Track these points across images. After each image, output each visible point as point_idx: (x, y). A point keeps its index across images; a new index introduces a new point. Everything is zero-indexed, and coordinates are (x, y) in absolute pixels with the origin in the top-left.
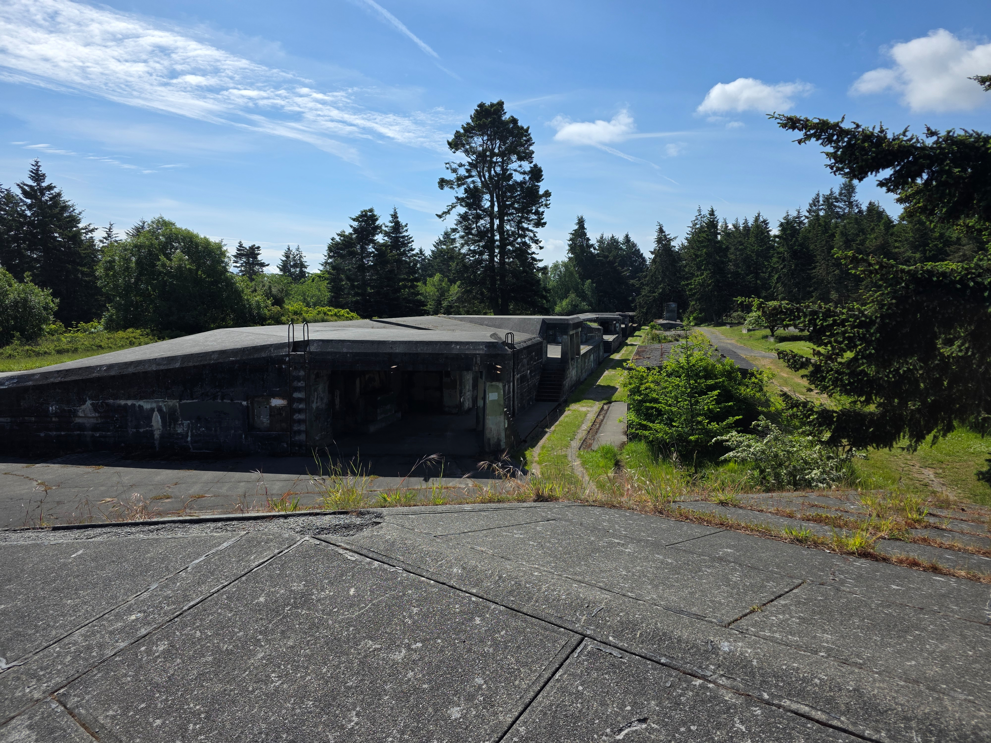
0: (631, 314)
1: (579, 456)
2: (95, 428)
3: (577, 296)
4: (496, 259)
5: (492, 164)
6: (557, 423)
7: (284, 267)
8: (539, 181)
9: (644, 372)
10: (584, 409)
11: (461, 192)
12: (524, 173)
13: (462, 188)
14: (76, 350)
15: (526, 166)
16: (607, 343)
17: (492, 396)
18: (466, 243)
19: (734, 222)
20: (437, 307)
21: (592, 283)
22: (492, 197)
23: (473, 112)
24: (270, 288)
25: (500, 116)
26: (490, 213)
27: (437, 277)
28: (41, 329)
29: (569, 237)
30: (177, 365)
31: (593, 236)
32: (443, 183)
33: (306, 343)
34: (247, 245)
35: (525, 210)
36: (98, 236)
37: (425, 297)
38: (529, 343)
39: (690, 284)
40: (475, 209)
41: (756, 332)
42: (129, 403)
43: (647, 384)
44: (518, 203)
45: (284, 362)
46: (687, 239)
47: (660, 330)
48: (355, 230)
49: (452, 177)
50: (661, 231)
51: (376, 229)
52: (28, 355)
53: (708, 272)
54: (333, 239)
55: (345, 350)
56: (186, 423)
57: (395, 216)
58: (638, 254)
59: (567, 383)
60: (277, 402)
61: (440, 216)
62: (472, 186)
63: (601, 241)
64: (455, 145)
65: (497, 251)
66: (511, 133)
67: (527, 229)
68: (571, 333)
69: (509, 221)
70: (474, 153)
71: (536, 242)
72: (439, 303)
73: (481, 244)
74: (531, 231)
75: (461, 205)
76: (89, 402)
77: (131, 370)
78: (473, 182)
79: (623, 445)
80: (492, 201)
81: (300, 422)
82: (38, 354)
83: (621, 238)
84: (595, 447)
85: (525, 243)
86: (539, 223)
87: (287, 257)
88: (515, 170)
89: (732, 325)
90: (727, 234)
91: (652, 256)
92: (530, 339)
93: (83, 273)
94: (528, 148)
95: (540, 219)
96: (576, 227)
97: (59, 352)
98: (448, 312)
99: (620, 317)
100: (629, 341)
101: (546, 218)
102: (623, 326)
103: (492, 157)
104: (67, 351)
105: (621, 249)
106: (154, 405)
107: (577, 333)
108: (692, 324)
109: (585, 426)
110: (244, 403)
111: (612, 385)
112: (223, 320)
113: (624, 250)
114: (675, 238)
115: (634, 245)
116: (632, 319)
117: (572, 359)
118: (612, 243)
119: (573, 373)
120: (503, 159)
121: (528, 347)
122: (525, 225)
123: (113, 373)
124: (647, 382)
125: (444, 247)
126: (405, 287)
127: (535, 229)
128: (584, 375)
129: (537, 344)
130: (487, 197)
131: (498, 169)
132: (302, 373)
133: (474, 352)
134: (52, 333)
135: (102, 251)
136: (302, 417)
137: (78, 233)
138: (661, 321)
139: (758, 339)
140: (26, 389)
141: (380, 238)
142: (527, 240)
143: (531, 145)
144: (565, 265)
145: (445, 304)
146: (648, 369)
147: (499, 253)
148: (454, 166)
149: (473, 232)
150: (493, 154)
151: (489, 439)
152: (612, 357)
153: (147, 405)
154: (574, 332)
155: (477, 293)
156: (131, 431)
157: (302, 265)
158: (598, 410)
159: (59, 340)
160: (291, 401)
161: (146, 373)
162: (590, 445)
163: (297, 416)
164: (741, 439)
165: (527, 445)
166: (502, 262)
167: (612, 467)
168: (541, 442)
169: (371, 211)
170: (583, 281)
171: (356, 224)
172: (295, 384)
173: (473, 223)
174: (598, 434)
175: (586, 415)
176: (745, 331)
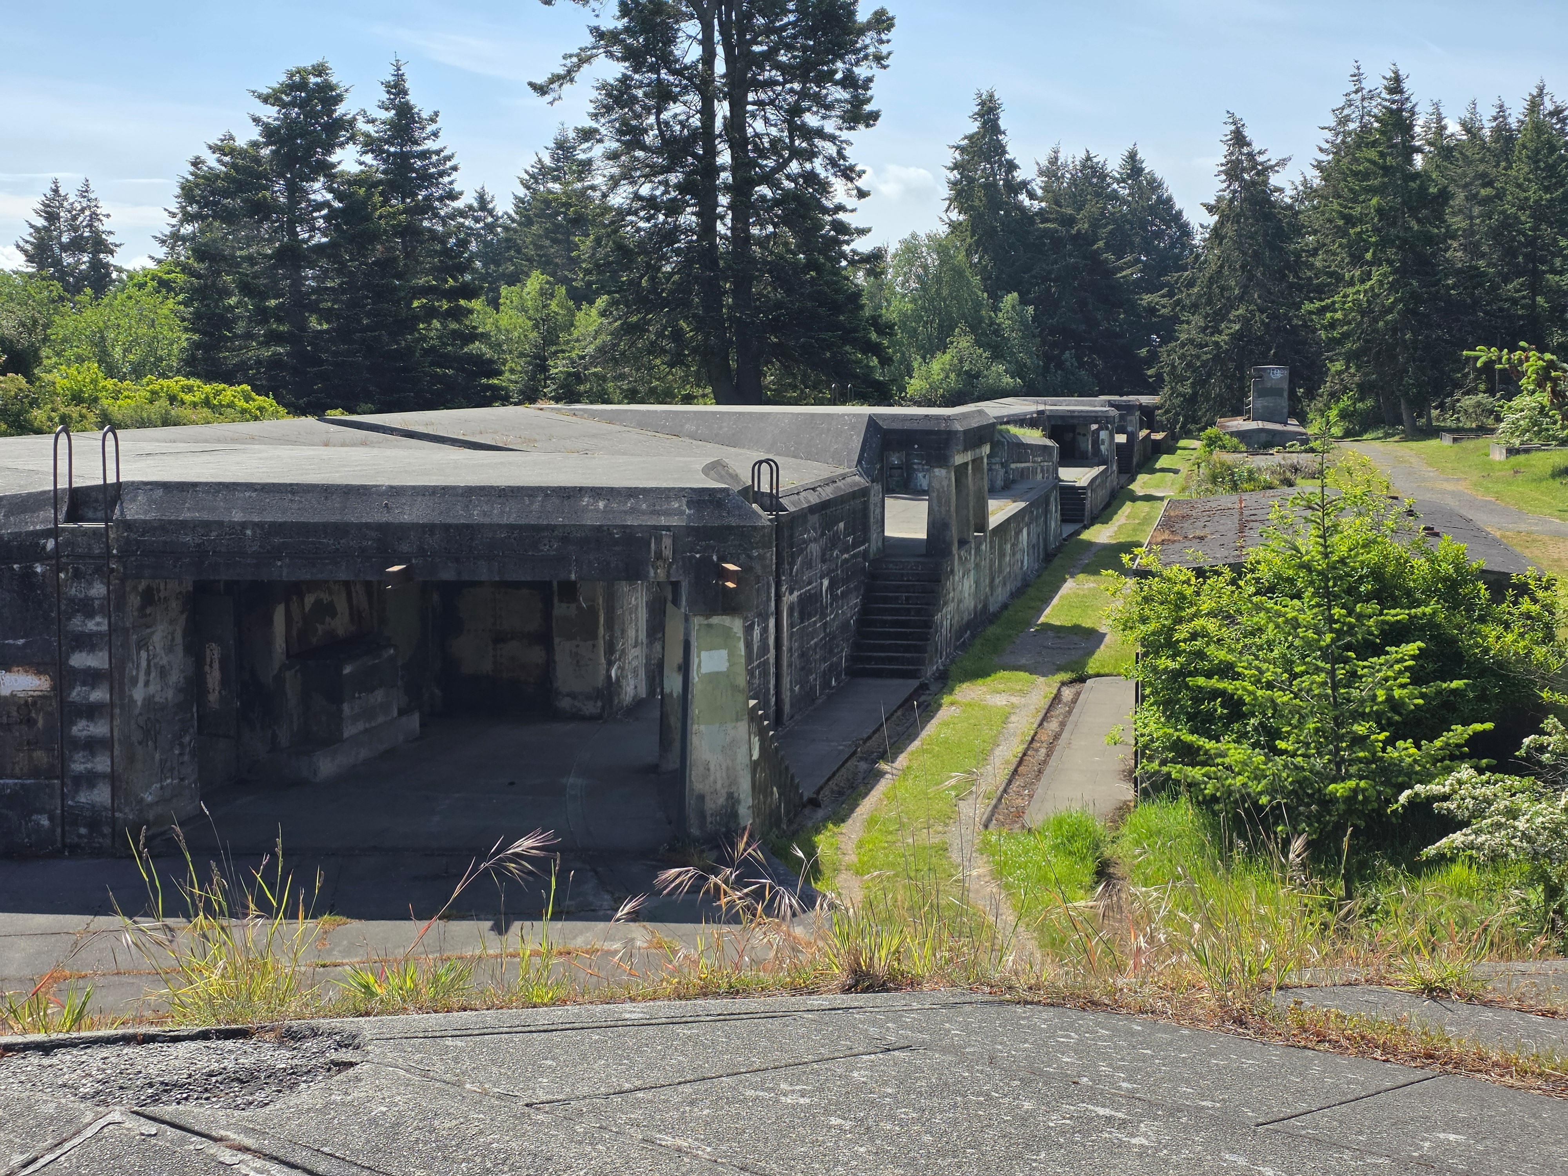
0: (1144, 400)
1: (986, 848)
3: (978, 343)
4: (720, 227)
6: (917, 743)
7: (41, 250)
9: (1187, 582)
10: (1000, 701)
11: (609, 14)
16: (1071, 492)
17: (711, 661)
18: (627, 175)
19: (1466, 115)
20: (533, 378)
21: (1023, 302)
22: (707, 30)
26: (700, 81)
27: (535, 281)
29: (953, 156)
33: (111, 494)
35: (811, 71)
37: (496, 346)
38: (827, 493)
39: (1331, 308)
40: (655, 69)
41: (1535, 456)
43: (1198, 623)
44: (789, 48)
45: (40, 554)
46: (1319, 166)
47: (1236, 450)
48: (270, 132)
50: (1239, 139)
51: (337, 130)
53: (1386, 269)
54: (196, 161)
55: (237, 516)
57: (397, 88)
58: (1166, 212)
59: (947, 619)
60: (17, 683)
61: (541, 90)
63: (1051, 171)
65: (723, 200)
67: (820, 133)
68: (959, 460)
69: (761, 104)
71: (848, 173)
72: (539, 364)
73: (674, 178)
74: (832, 138)
75: (610, 55)
79: (1122, 811)
80: (707, 43)
81: (91, 745)
84: (1038, 816)
85: (811, 177)
86: (858, 116)
87: (51, 217)
89: (1459, 434)
91: (1212, 220)
92: (832, 481)
95: (858, 103)
96: (974, 127)
98: (569, 394)
99: (1113, 412)
100: (1141, 484)
102: (1121, 438)
105: (1115, 196)
107: (977, 461)
108: (1336, 431)
109: (1005, 755)
111: (1087, 623)
113: (1124, 202)
114: (1283, 163)
115: (1155, 185)
116: (1148, 416)
117: (963, 543)
118: (1086, 179)
119: (964, 588)
121: (824, 506)
122: (811, 120)
124: (1195, 616)
125: (556, 187)
126: (430, 313)
127: (845, 135)
128: (1001, 594)
129: (854, 495)
130: (691, 27)
132: (99, 590)
133: (652, 521)
136: (99, 729)
138: (1239, 424)
139: (1540, 480)
142: (818, 165)
144: (941, 248)
145: (558, 367)
146: (1200, 573)
147: (731, 207)
149: (648, 139)
151: (701, 798)
152: (1086, 536)
154: (968, 457)
155: (660, 335)
157: (99, 245)
158: (1045, 703)
160: (64, 678)
162: (1019, 813)
163: (81, 729)
164: (1489, 791)
165: (820, 813)
166: (740, 236)
167: (1088, 880)
168: (867, 806)
169: (320, 70)
170: (996, 298)
171: (270, 113)
172: (77, 623)
173: (647, 109)
174: (1044, 779)
175: (1006, 720)
176: (1498, 455)
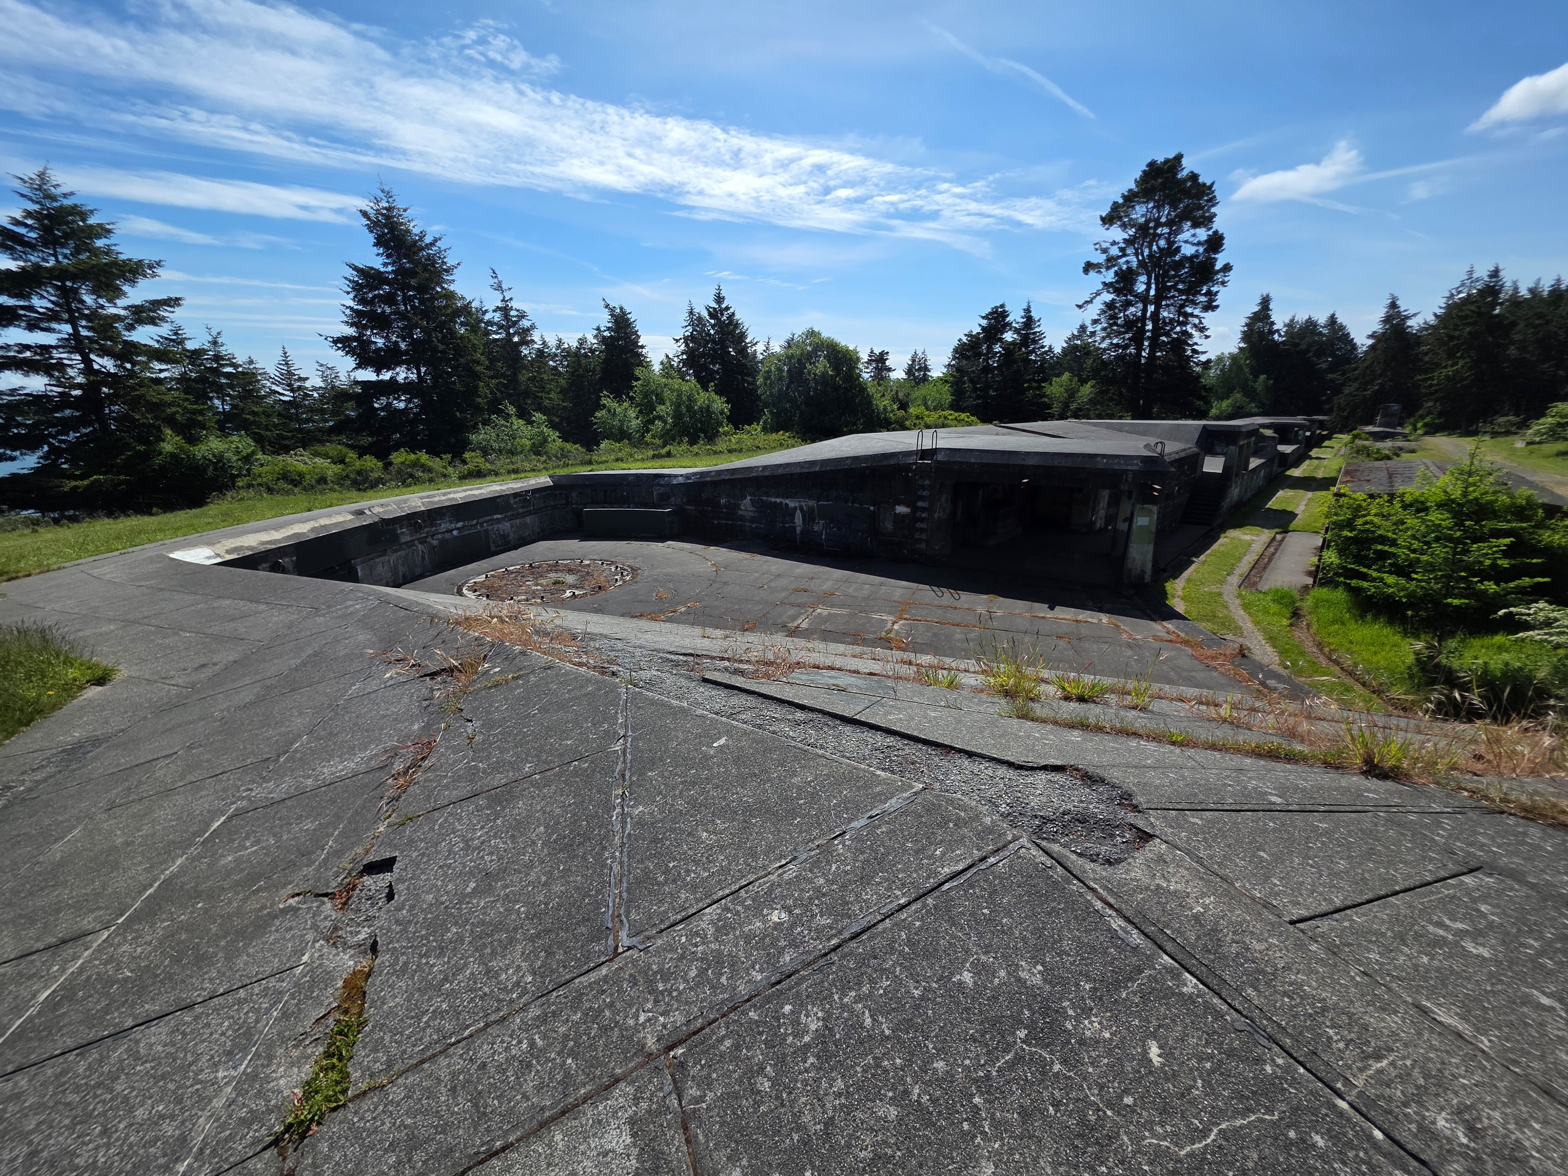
0: (1321, 418)
1: (1240, 596)
2: (752, 520)
3: (1244, 395)
4: (1143, 354)
5: (1156, 237)
6: (1209, 552)
7: (910, 371)
8: (1218, 252)
10: (1247, 538)
11: (1110, 276)
12: (1199, 244)
13: (1112, 272)
14: (741, 451)
15: (1202, 234)
16: (1283, 455)
17: (1142, 521)
18: (1108, 336)
19: (1531, 285)
20: (1063, 409)
21: (1268, 378)
22: (1149, 279)
23: (1138, 175)
24: (897, 392)
25: (1176, 174)
26: (1144, 299)
27: (1066, 376)
28: (718, 431)
29: (1244, 321)
30: (817, 469)
31: (1280, 319)
32: (1089, 267)
33: (933, 452)
34: (877, 351)
35: (1192, 290)
36: (760, 348)
37: (1051, 399)
38: (1183, 455)
39: (1432, 379)
40: (1126, 295)
41: (1544, 446)
42: (778, 500)
44: (1183, 282)
45: (911, 470)
46: (1435, 315)
47: (1367, 439)
48: (983, 328)
49: (1101, 258)
50: (1393, 305)
51: (1006, 326)
52: (710, 453)
53: (1468, 360)
54: (960, 340)
55: (973, 460)
56: (822, 522)
57: (1028, 310)
58: (1346, 339)
59: (1226, 504)
60: (901, 509)
61: (1080, 307)
62: (1124, 267)
63: (1290, 325)
64: (1107, 221)
65: (1146, 343)
66: (1187, 193)
67: (1192, 315)
68: (1242, 443)
69: (1168, 306)
70: (1133, 226)
71: (1202, 329)
72: (1066, 405)
73: (1127, 336)
74: (1197, 316)
75: (1108, 292)
76: (749, 498)
77: (780, 471)
78: (1127, 262)
79: (1306, 589)
80: (1148, 284)
81: (921, 530)
82: (715, 453)
83: (1322, 319)
84: (1265, 586)
85: (1185, 333)
86: (1210, 307)
87: (914, 361)
88: (1186, 242)
89: (1494, 434)
90: (1516, 302)
91: (1370, 342)
92: (1184, 450)
93: (748, 382)
94: (1208, 210)
95: (1211, 301)
96: (1257, 309)
97: (730, 451)
98: (1076, 415)
99: (1307, 423)
100: (1314, 453)
101: (1219, 300)
102: (1308, 434)
103: (1156, 228)
104: (735, 450)
105: (1321, 333)
106: (797, 504)
107: (1248, 444)
108: (1420, 432)
109: (1249, 560)
110: (872, 508)
111: (1290, 509)
112: (855, 424)
113: (1324, 335)
114: (1415, 315)
115: (1342, 328)
116: (1322, 425)
117: (1237, 475)
118: (1307, 327)
119: (1235, 492)
120: (1171, 229)
121: (1181, 459)
122: (1189, 310)
123: (766, 474)
125: (1079, 342)
126: (1030, 388)
127: (1202, 315)
128: (1249, 495)
129: (1192, 456)
130: (1143, 278)
131: (1162, 243)
132: (927, 482)
133: (1124, 468)
134: (725, 434)
135: (761, 362)
136: (923, 525)
137: (746, 347)
138: (1370, 428)
139: (1548, 457)
140: (705, 484)
141: (1009, 336)
142: (1189, 328)
143: (1213, 206)
144: (1233, 358)
145: (1073, 406)
146: (1371, 496)
147: (1149, 345)
148: (1104, 245)
149: (1119, 321)
150: (1158, 224)
151: (1130, 570)
152: (1288, 473)
153: (792, 504)
154: (1245, 442)
155: (1114, 394)
156: (779, 525)
157: (926, 369)
158: (1268, 540)
159: (730, 440)
160: (915, 509)
161: (792, 475)
162: (1255, 584)
163: (919, 525)
165: (1166, 574)
166: (1152, 356)
167: (1288, 615)
168: (1186, 574)
169: (1002, 306)
170: (1256, 377)
171: (984, 322)
172: (920, 492)
173: (1120, 311)
174: (1267, 570)
175: (1250, 545)
176: (1520, 444)
